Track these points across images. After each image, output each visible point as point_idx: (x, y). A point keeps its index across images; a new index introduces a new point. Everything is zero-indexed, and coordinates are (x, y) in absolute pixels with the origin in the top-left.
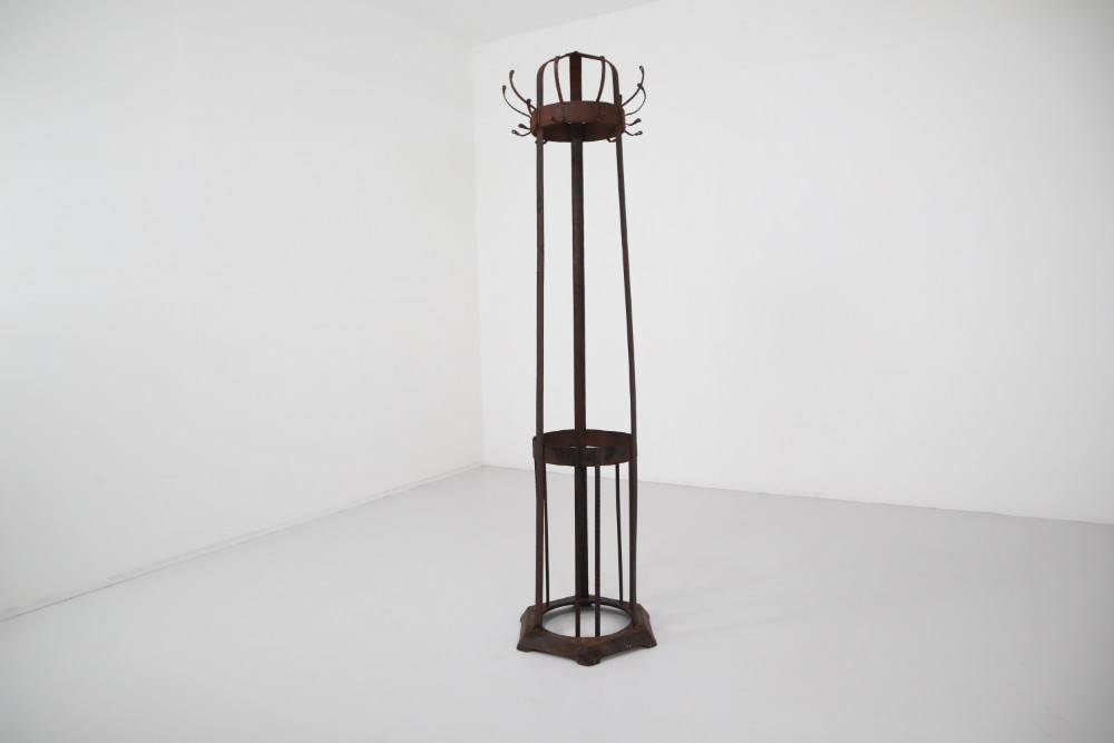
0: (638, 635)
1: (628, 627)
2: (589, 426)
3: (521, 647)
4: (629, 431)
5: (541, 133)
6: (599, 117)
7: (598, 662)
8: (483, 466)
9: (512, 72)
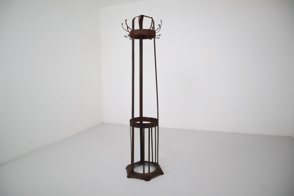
0: (159, 172)
1: (156, 170)
2: (144, 116)
3: (128, 177)
4: (157, 118)
5: (133, 37)
6: (150, 34)
7: (150, 180)
8: (103, 123)
9: (126, 20)
